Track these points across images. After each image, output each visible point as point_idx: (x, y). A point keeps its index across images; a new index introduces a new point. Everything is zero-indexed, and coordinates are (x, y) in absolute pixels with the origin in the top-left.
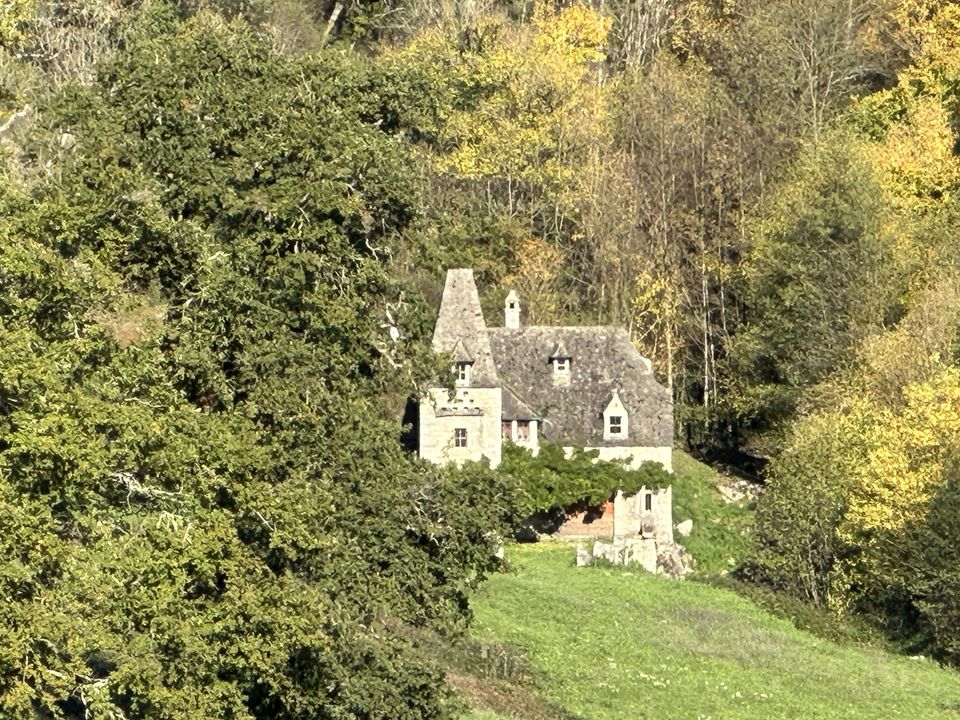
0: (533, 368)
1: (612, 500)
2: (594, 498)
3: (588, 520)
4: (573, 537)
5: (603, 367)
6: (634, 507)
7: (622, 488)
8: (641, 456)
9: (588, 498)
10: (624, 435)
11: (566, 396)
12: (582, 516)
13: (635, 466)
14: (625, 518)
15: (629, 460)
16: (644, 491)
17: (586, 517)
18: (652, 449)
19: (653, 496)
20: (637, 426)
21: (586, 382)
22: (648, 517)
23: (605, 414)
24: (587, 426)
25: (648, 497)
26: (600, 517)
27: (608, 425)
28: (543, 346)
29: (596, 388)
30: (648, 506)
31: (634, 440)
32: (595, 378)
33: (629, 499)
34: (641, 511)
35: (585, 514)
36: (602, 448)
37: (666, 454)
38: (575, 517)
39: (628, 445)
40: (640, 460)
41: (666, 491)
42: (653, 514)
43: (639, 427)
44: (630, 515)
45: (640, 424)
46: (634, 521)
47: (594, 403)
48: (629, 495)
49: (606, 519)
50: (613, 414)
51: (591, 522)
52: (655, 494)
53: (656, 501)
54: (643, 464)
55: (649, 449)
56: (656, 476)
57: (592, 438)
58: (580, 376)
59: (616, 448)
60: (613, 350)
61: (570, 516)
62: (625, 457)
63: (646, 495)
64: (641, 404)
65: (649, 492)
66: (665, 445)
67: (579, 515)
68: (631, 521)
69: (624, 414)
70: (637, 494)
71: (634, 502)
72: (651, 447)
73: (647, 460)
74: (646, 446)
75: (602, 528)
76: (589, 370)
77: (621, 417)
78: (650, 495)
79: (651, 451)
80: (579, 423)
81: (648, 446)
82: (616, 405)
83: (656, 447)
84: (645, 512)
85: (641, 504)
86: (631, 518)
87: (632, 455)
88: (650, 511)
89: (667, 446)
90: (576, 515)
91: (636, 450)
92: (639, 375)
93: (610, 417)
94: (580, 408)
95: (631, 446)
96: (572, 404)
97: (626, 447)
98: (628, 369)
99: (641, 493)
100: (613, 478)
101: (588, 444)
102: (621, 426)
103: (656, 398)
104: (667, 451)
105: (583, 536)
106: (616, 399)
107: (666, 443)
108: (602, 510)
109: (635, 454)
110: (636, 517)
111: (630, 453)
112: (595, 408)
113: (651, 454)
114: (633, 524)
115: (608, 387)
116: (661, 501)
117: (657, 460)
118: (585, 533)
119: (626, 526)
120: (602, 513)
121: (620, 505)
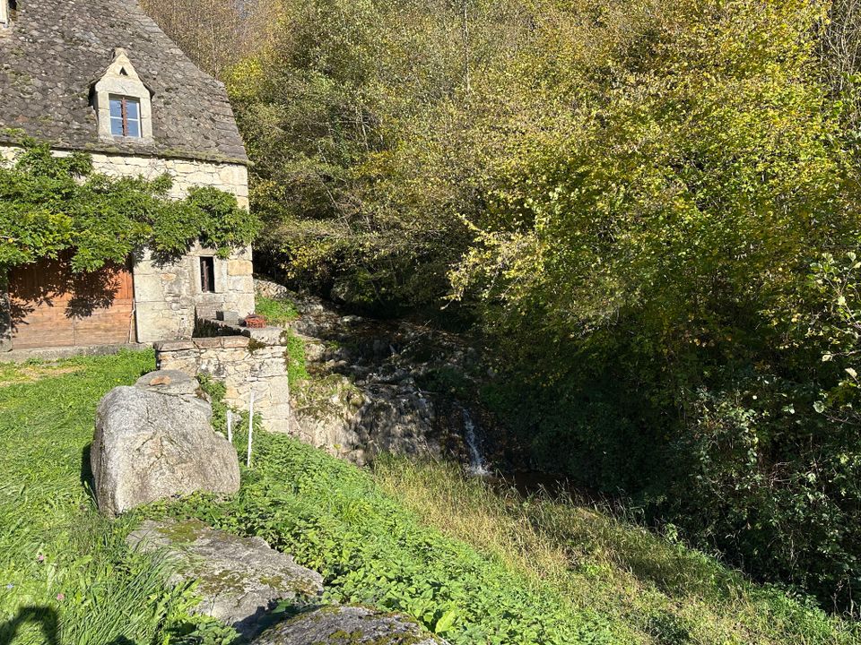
1: (130, 265)
2: (84, 253)
3: (80, 307)
4: (36, 353)
5: (86, 29)
6: (177, 282)
7: (153, 245)
8: (187, 178)
9: (68, 254)
10: (146, 136)
12: (63, 300)
13: (178, 193)
14: (160, 306)
15: (164, 183)
16: (197, 251)
17: (72, 303)
18: (211, 168)
19: (216, 262)
20: (169, 127)
21: (53, 44)
22: (209, 303)
23: (98, 88)
24: (57, 114)
25: (208, 262)
26: (107, 304)
27: (107, 117)
29: (75, 55)
30: (209, 283)
31: (163, 150)
32: (71, 41)
33: (167, 267)
34: (193, 293)
35: (69, 296)
36: (95, 157)
37: (236, 179)
38: (44, 303)
39: (154, 156)
40: (185, 186)
41: (243, 252)
42: (218, 296)
43: (174, 129)
44: (169, 299)
45: (177, 124)
46: (180, 312)
47: (71, 78)
48: (166, 259)
49: (118, 308)
50: (118, 90)
51: (89, 313)
52: (222, 258)
53: (224, 272)
54: (195, 194)
55: (203, 166)
56: (227, 218)
57: (70, 136)
58: (35, 33)
59: (129, 160)
60: (104, 8)
61: (32, 303)
62: (151, 179)
63: (202, 259)
64: (173, 94)
65: (209, 252)
66: (231, 163)
67: (55, 300)
68: (172, 312)
69: (144, 94)
70: (182, 257)
71: (177, 273)
72: (208, 162)
73: (201, 187)
74: (197, 160)
75: (107, 330)
76: (56, 28)
77: (137, 100)
78: (212, 258)
79: (207, 170)
80: (36, 108)
81: (201, 161)
82: (123, 72)
83: (218, 164)
84: (202, 295)
85: (193, 279)
86: (174, 305)
87: (167, 175)
88: (213, 295)
89: (238, 164)
90: (47, 300)
91: (177, 167)
92: (162, 52)
93: (112, 96)
94: (38, 83)
95: (160, 157)
96: (18, 73)
97: (151, 160)
98: (138, 40)
99: (191, 253)
100: (130, 216)
101: (61, 144)
102: (138, 120)
103: (200, 90)
104: (237, 175)
105: (60, 350)
106: (122, 60)
107: (234, 160)
108: (108, 288)
109: (173, 174)
110: (184, 303)
111: (162, 171)
112: (74, 87)
113: (209, 176)
114: (179, 317)
115: (101, 59)
116: (233, 272)
117: (223, 189)
118: (71, 340)
119: (162, 322)
120: (111, 295)
121: (147, 278)
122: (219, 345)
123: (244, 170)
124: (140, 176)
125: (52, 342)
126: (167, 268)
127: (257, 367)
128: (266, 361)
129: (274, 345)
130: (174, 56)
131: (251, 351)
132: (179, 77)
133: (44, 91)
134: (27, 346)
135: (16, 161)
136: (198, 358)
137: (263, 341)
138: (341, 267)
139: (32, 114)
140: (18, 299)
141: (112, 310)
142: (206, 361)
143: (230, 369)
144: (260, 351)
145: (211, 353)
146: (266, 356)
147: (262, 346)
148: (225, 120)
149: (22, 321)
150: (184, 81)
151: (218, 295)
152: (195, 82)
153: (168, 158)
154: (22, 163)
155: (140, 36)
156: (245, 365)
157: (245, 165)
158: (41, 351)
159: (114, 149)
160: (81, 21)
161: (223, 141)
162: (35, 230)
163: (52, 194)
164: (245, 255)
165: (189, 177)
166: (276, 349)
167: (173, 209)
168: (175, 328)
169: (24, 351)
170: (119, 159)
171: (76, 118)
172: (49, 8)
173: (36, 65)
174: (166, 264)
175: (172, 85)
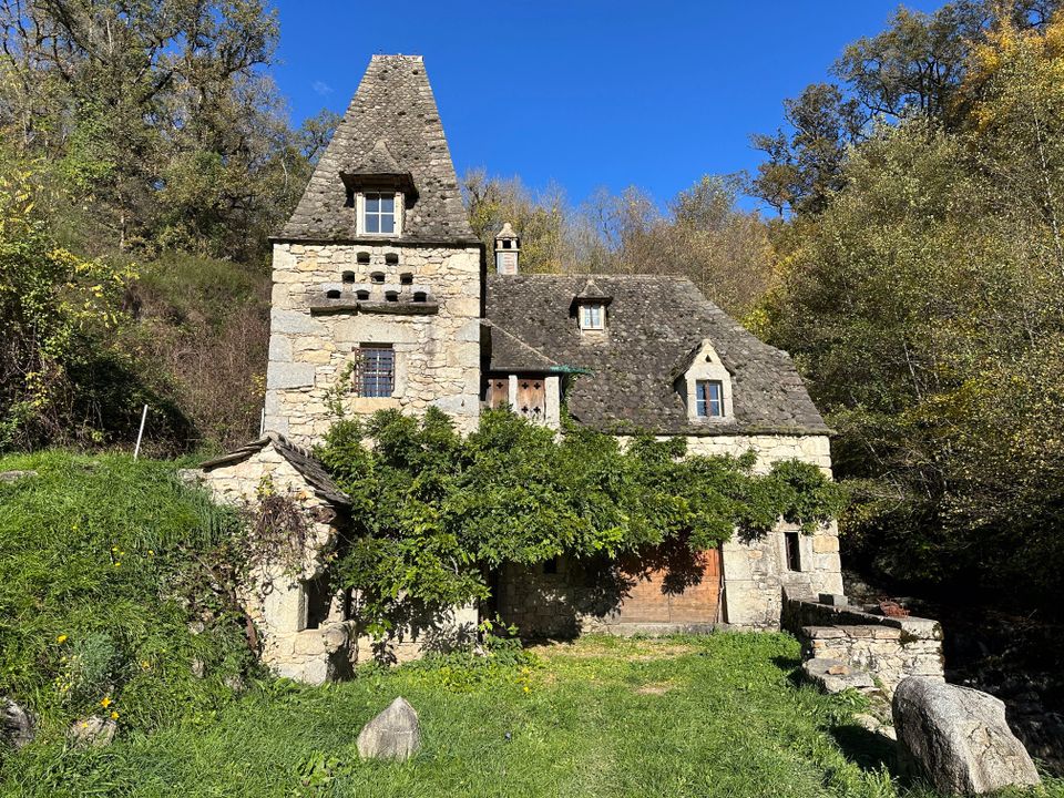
0: (542, 322)
1: (719, 543)
3: (673, 585)
4: (641, 627)
5: (662, 323)
6: (764, 559)
10: (728, 417)
11: (604, 360)
12: (659, 577)
13: (762, 468)
14: (748, 585)
15: (749, 460)
16: (782, 527)
17: (667, 579)
18: (792, 440)
19: (802, 539)
20: (745, 404)
21: (638, 341)
22: (796, 583)
23: (686, 376)
24: (652, 403)
25: (792, 539)
26: (697, 581)
27: (693, 401)
28: (558, 298)
29: (657, 348)
30: (794, 564)
31: (745, 426)
32: (652, 336)
33: (754, 543)
34: (780, 572)
35: (664, 572)
36: (690, 439)
37: (818, 450)
38: (645, 578)
39: (739, 434)
40: (768, 461)
41: (827, 527)
42: (804, 576)
43: (750, 405)
44: (757, 577)
45: (752, 400)
46: (767, 592)
47: (656, 370)
48: (753, 536)
49: (708, 585)
50: (705, 376)
51: (680, 591)
52: (807, 534)
53: (810, 549)
54: (780, 469)
55: (784, 439)
56: (817, 493)
57: (665, 421)
58: (624, 334)
59: (716, 439)
60: (673, 301)
61: (635, 578)
62: (738, 455)
63: (787, 534)
64: (743, 371)
65: (793, 528)
66: (813, 434)
67: (653, 575)
68: (760, 592)
69: (724, 376)
70: (768, 533)
71: (763, 549)
72: (789, 435)
73: (784, 460)
74: (779, 434)
75: (697, 608)
76: (639, 326)
77: (720, 382)
78: (796, 534)
79: (788, 442)
80: (636, 399)
81: (783, 435)
82: (708, 360)
83: (799, 436)
84: (788, 575)
85: (778, 555)
86: (761, 585)
87: (751, 451)
88: (799, 574)
89: (821, 434)
90: (646, 575)
91: (761, 442)
92: (726, 331)
93: (698, 382)
94: (633, 377)
95: (745, 435)
96: (617, 371)
97: (737, 438)
98: (704, 325)
99: (776, 529)
100: (726, 494)
101: (662, 430)
102: (719, 400)
103: (767, 362)
104: (818, 445)
105: (660, 626)
106: (708, 349)
107: (816, 430)
108: (697, 564)
109: (757, 450)
110: (771, 582)
111: (747, 447)
112: (661, 377)
113: (791, 449)
114: (767, 597)
115: (677, 347)
116: (818, 549)
117: (807, 461)
118: (666, 617)
119: (752, 602)
120: (700, 571)
121: (737, 555)
122: (870, 636)
123: (825, 441)
124: (727, 454)
125: (651, 618)
126: (754, 545)
127: (910, 662)
128: (919, 656)
129: (928, 639)
130: (737, 333)
131: (902, 644)
132: (746, 353)
133: (638, 383)
134: (631, 620)
135: (627, 448)
136: (850, 649)
137: (915, 633)
138: (892, 535)
139: (633, 405)
140: (623, 573)
141: (701, 587)
142: (858, 652)
143: (882, 663)
144: (912, 645)
145: (861, 643)
146: (919, 651)
147: (914, 639)
148: (795, 390)
149: (627, 595)
150: (751, 357)
151: (805, 574)
152: (761, 356)
153: (751, 435)
154: (633, 450)
155: (706, 321)
156: (897, 659)
157: (827, 435)
158: (645, 626)
159: (705, 431)
160: (656, 316)
161: (798, 411)
162: (662, 512)
163: (664, 477)
164: (830, 530)
165: (771, 452)
166: (929, 643)
167: (764, 484)
168: (763, 609)
169: (631, 625)
170: (708, 439)
171: (666, 404)
172: (632, 310)
173: (629, 362)
174: (753, 541)
175: (741, 362)
